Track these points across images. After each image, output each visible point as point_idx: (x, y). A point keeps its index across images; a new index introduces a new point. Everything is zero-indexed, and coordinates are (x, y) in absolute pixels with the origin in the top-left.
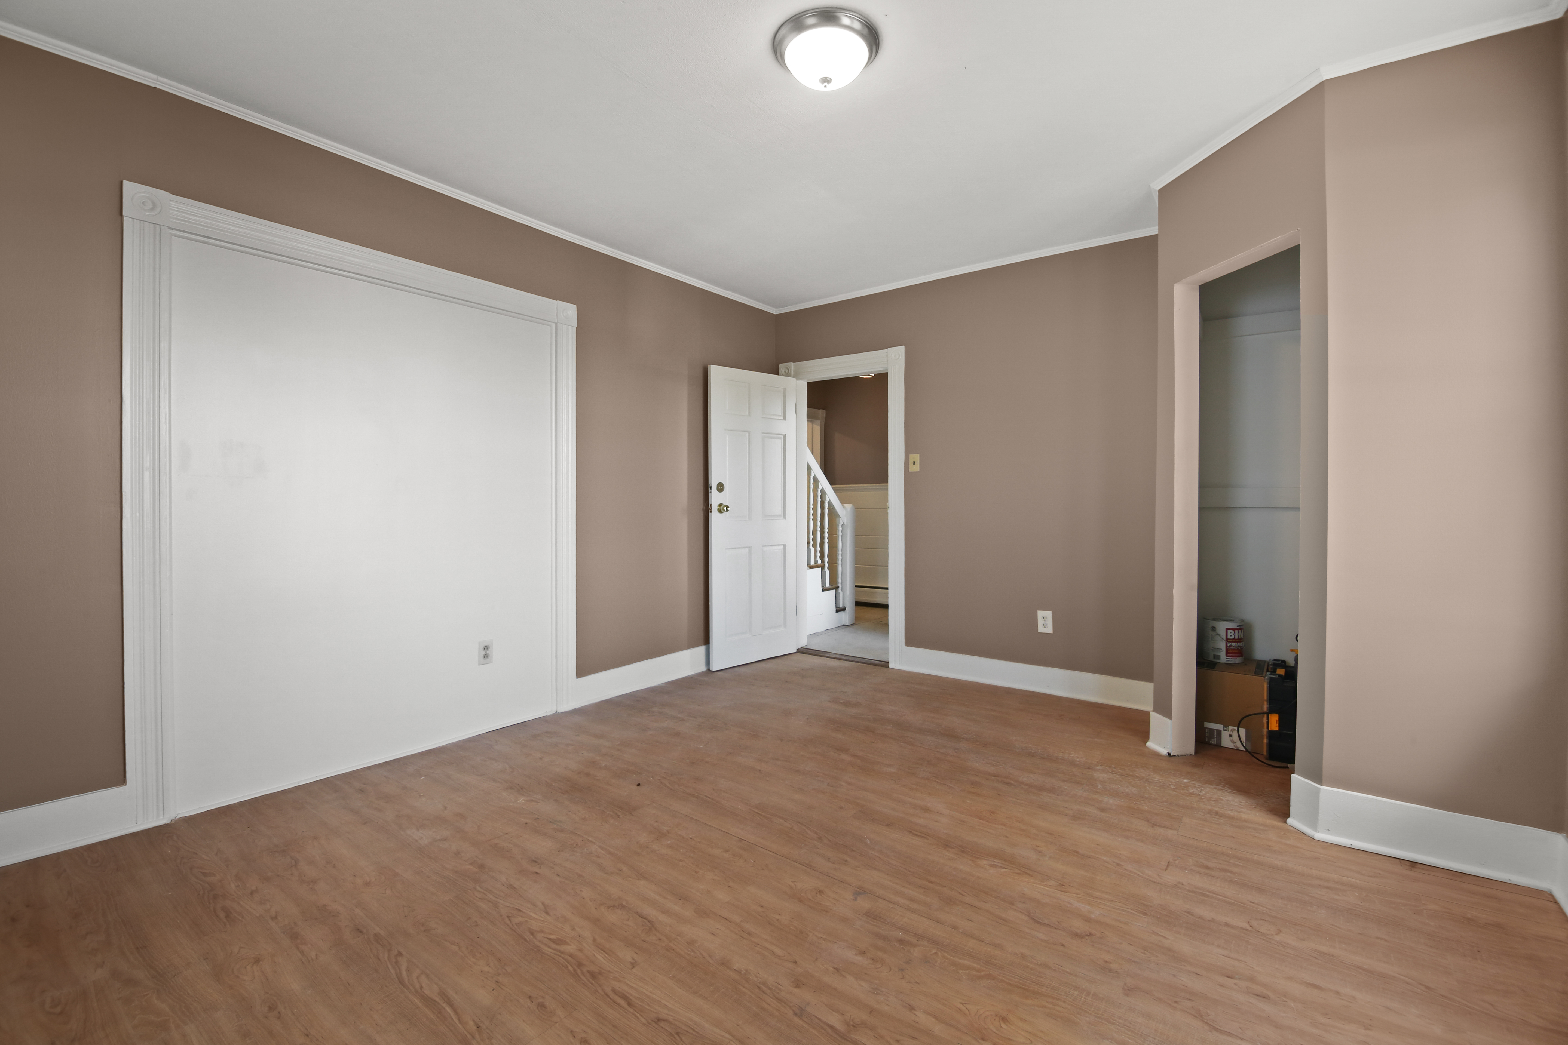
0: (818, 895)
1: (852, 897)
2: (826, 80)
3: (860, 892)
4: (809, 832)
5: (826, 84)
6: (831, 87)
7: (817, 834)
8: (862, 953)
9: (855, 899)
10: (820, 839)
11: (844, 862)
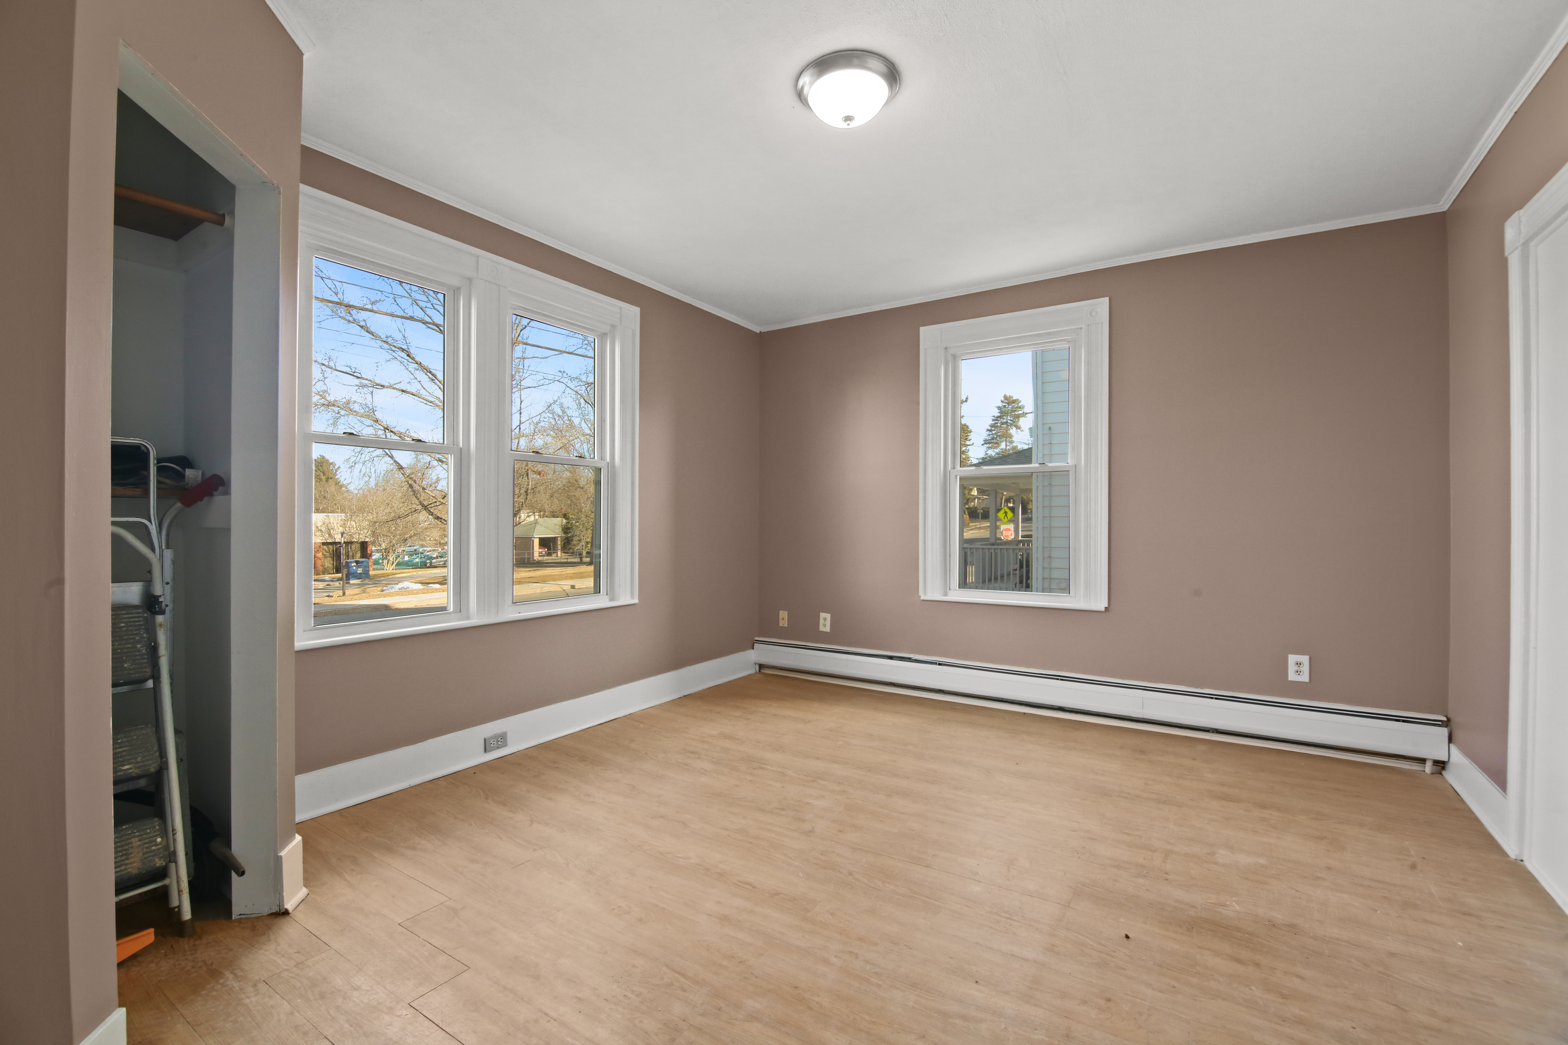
0: (842, 829)
1: (815, 829)
2: (848, 119)
3: (809, 833)
4: (866, 881)
5: (848, 122)
6: (853, 124)
7: (854, 878)
8: (808, 803)
9: (813, 828)
10: (850, 874)
11: (824, 853)
